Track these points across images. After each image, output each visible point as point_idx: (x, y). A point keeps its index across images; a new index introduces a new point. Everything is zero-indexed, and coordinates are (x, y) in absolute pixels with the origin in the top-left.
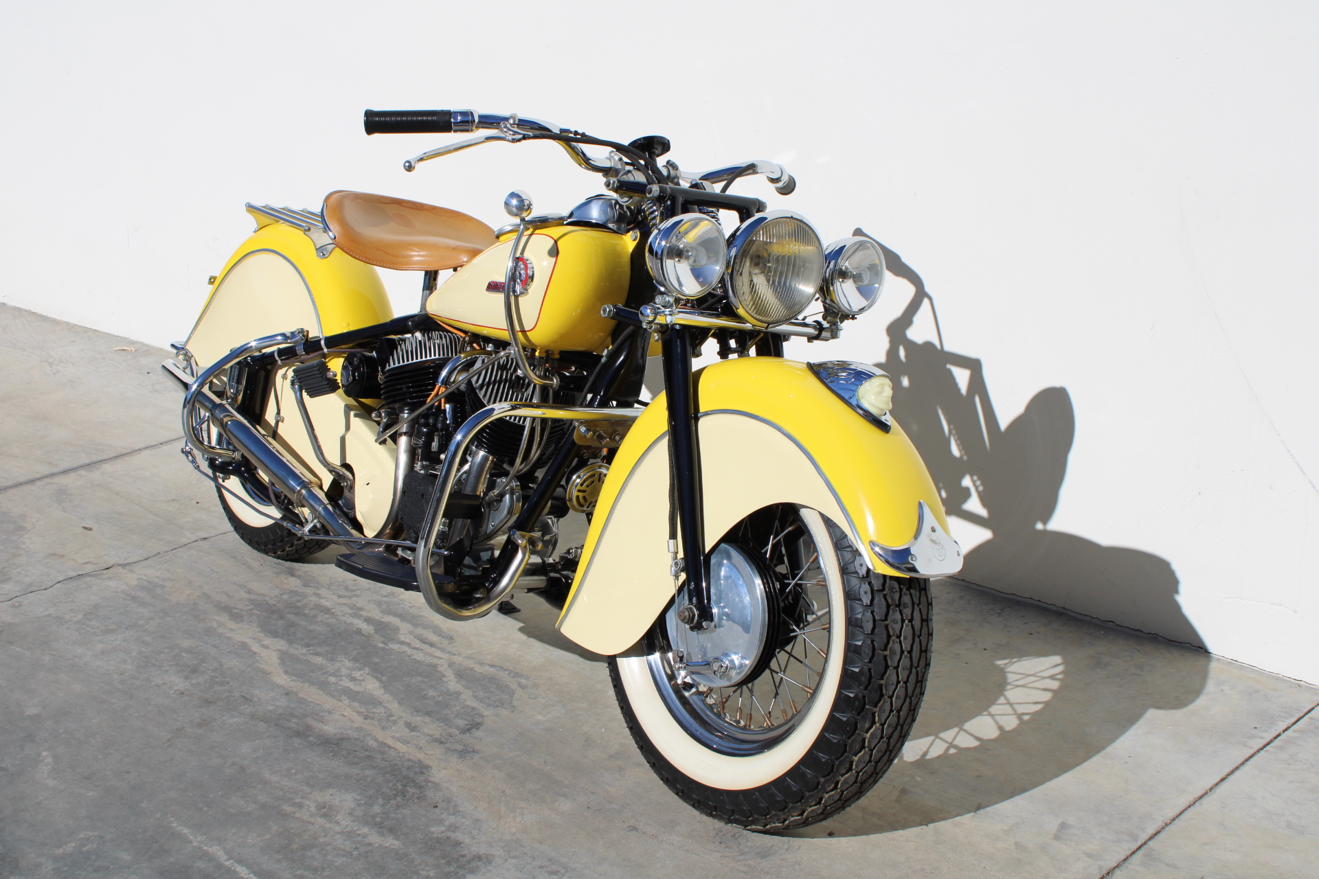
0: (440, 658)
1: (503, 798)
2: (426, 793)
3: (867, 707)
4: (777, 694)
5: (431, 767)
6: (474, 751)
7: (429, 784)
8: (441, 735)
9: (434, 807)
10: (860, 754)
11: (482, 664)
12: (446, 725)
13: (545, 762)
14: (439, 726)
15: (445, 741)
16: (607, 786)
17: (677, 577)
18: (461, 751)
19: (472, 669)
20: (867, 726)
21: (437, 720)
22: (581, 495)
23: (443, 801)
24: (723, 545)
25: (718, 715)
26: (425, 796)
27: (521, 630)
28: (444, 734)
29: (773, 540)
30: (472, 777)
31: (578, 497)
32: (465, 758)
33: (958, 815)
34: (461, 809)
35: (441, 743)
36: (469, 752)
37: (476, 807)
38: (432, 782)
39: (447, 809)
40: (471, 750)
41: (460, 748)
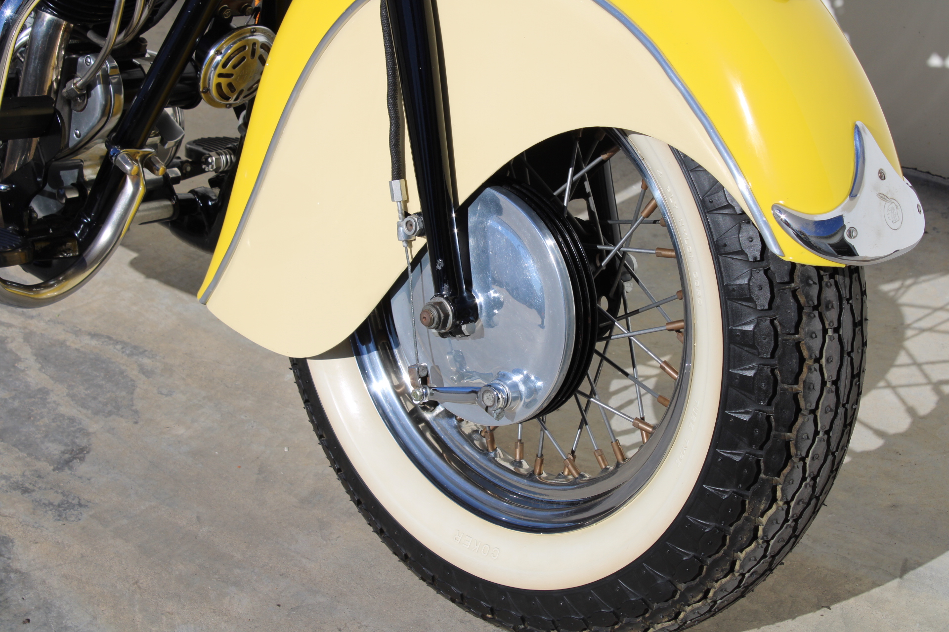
0: (9, 326)
1: (137, 596)
2: (8, 594)
3: (762, 476)
4: (584, 422)
5: (12, 541)
6: (80, 505)
7: (12, 575)
8: (23, 475)
9: (24, 622)
10: (748, 549)
11: (77, 333)
12: (30, 455)
13: (198, 518)
14: (18, 458)
15: (31, 487)
16: (304, 560)
17: (409, 242)
18: (59, 506)
19: (62, 344)
20: (762, 507)
21: (14, 446)
22: (224, 81)
23: (38, 608)
24: (489, 191)
25: (484, 452)
26: (6, 600)
27: (134, 264)
28: (27, 473)
29: (574, 175)
30: (82, 556)
31: (219, 85)
32: (66, 518)
33: (875, 585)
34: (69, 623)
35: (25, 491)
36: (71, 506)
37: (95, 618)
38: (16, 571)
39: (45, 624)
40: (76, 501)
41: (57, 498)
